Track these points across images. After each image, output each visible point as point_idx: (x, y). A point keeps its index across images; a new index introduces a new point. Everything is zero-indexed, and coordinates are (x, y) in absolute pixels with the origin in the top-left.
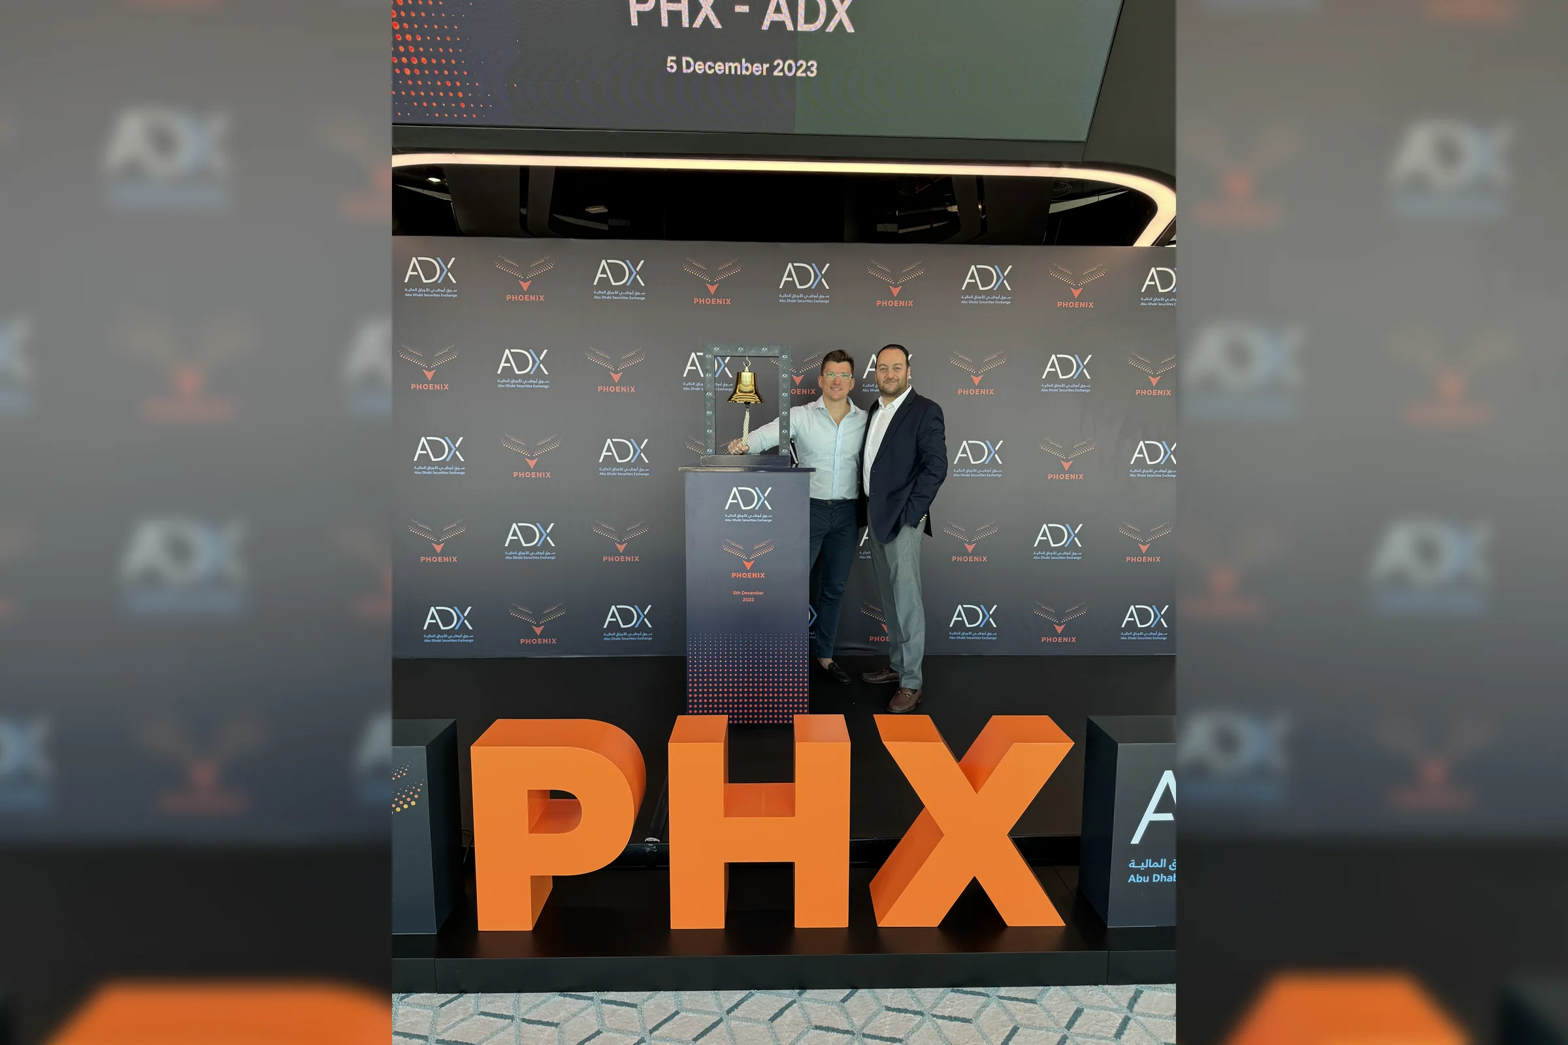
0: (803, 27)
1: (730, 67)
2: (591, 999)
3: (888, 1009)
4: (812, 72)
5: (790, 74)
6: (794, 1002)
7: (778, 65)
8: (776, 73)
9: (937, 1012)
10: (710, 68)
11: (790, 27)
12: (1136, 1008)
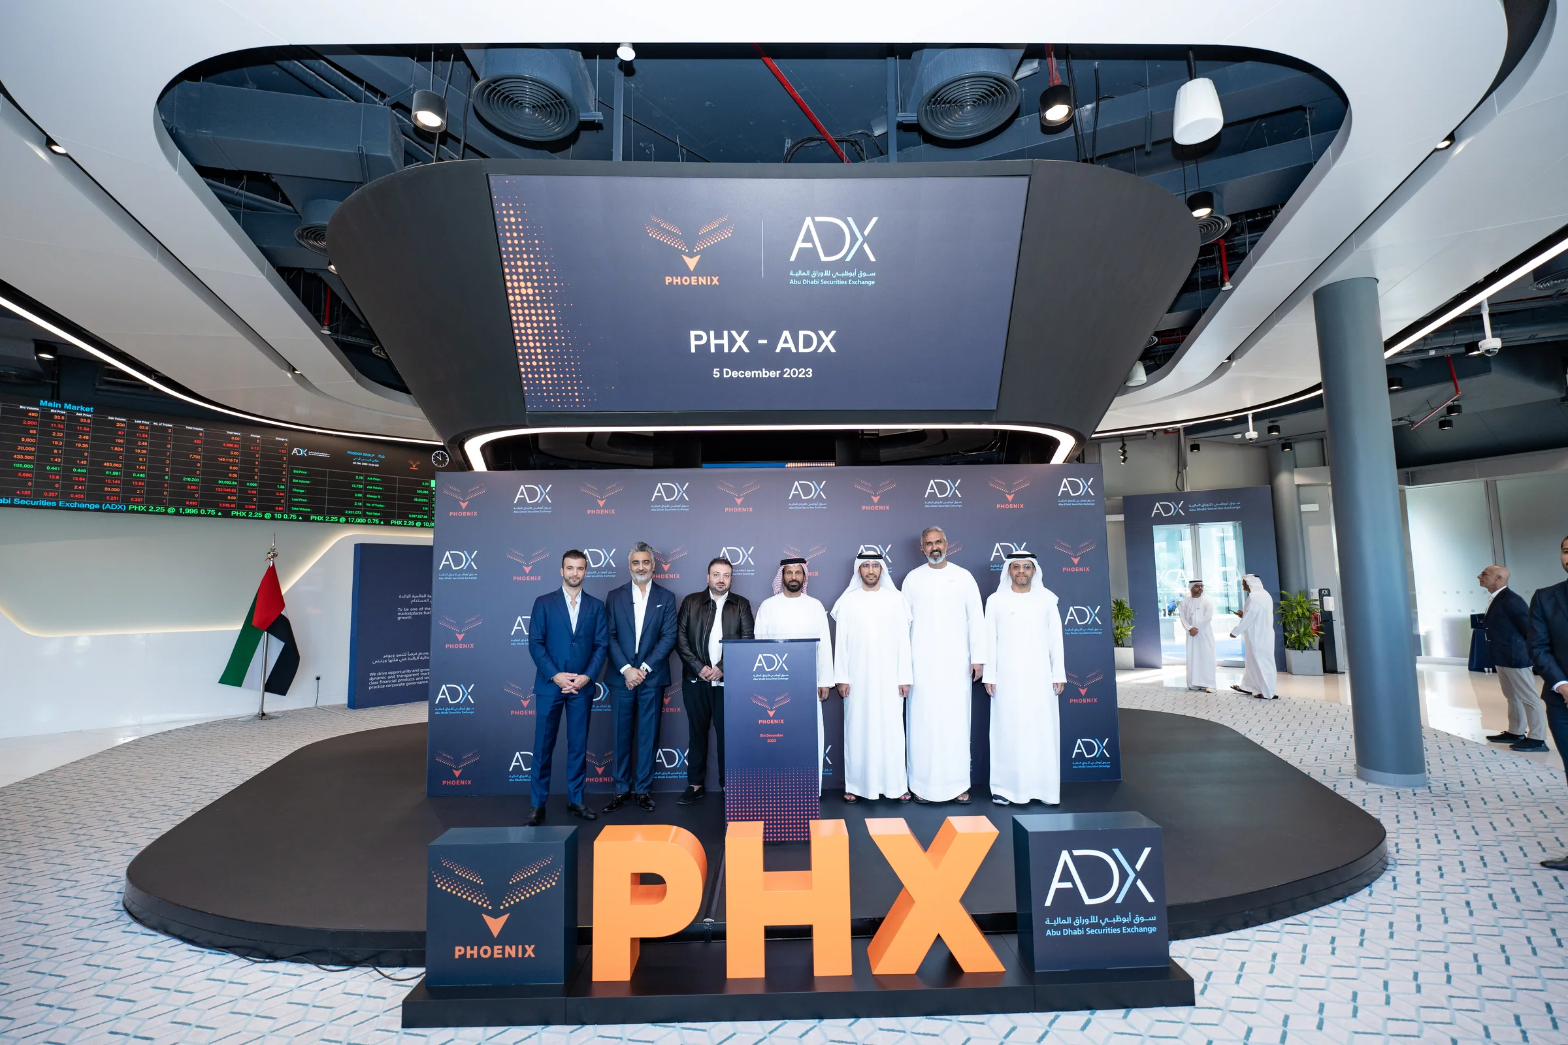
0: (801, 350)
1: (755, 374)
2: (674, 1027)
3: (881, 1029)
4: (809, 375)
5: (795, 376)
6: (816, 1026)
7: (787, 371)
8: (785, 376)
9: (915, 1030)
10: (742, 374)
11: (794, 350)
12: (1054, 1025)
